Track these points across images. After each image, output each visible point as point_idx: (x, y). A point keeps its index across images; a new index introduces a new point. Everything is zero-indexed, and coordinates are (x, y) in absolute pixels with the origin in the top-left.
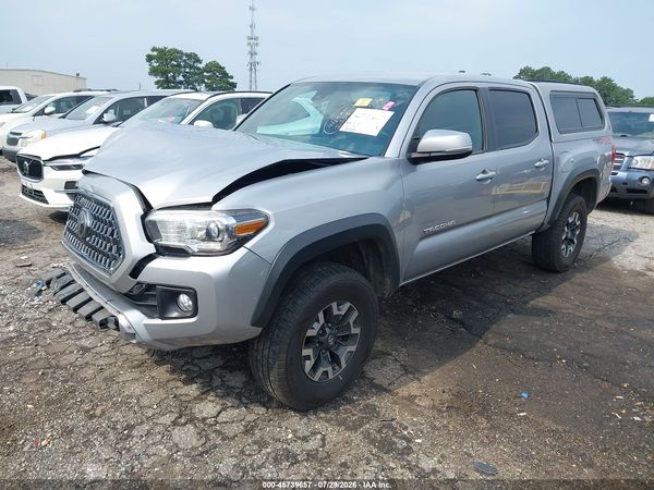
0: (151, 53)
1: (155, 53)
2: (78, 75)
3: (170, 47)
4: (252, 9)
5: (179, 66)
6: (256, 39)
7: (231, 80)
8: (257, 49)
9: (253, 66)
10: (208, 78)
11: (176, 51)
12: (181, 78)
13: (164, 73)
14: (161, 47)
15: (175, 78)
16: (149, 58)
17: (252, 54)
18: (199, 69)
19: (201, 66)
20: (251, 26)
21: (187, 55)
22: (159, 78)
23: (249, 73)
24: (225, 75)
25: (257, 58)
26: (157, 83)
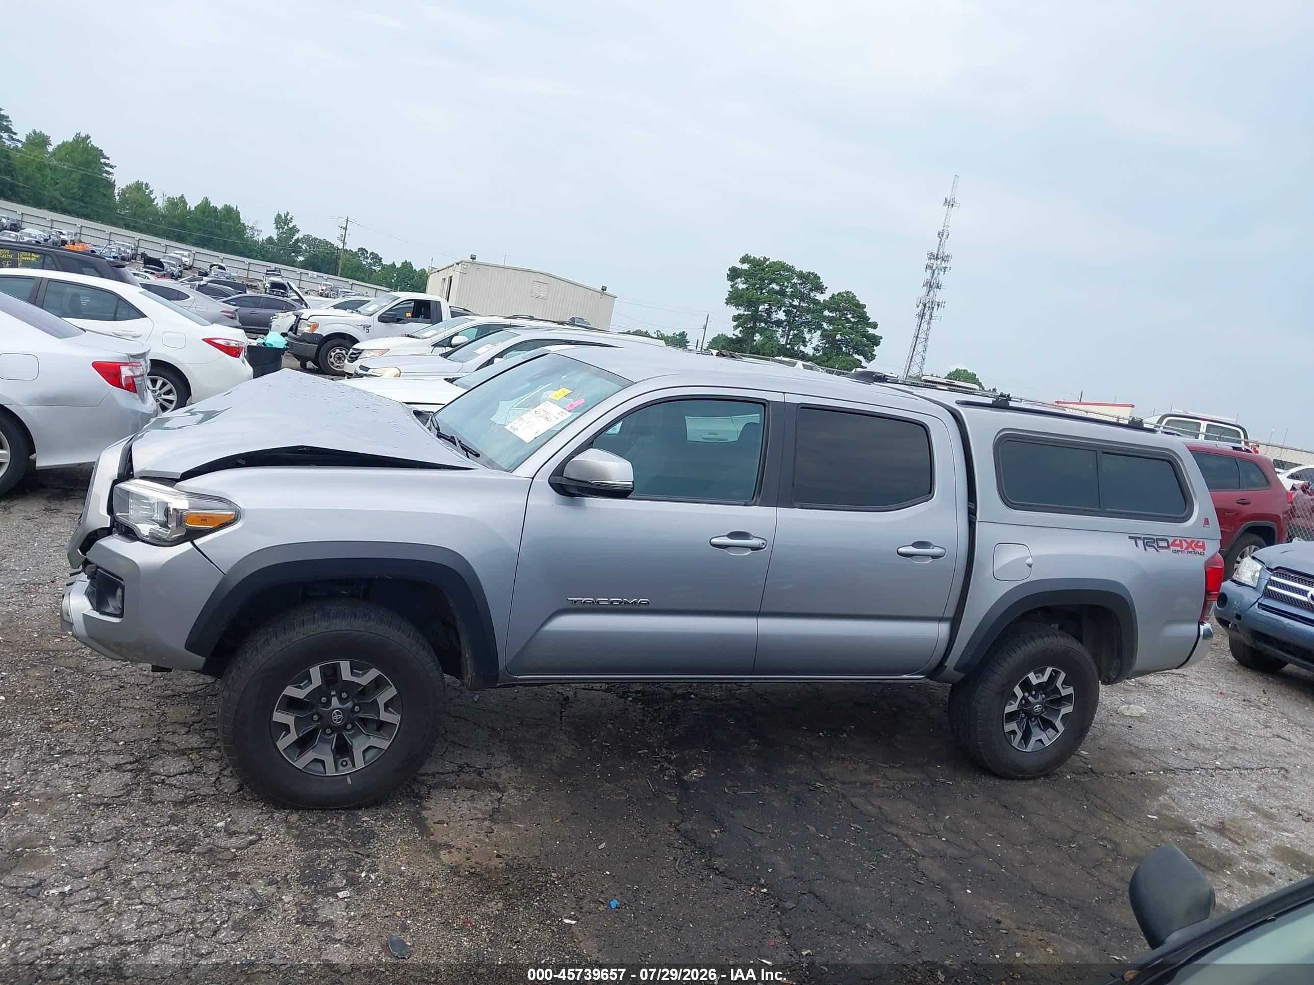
0: (739, 266)
1: (746, 266)
2: (604, 289)
3: (773, 259)
4: (949, 203)
5: (782, 293)
6: (945, 259)
7: (871, 331)
8: (942, 278)
9: (927, 309)
10: (830, 321)
11: (783, 267)
12: (781, 315)
13: (752, 304)
14: (758, 255)
15: (769, 315)
16: (734, 274)
17: (931, 286)
18: (816, 302)
19: (821, 297)
20: (940, 235)
21: (801, 275)
22: (741, 311)
23: (917, 320)
24: (863, 319)
25: (939, 295)
26: (736, 318)
